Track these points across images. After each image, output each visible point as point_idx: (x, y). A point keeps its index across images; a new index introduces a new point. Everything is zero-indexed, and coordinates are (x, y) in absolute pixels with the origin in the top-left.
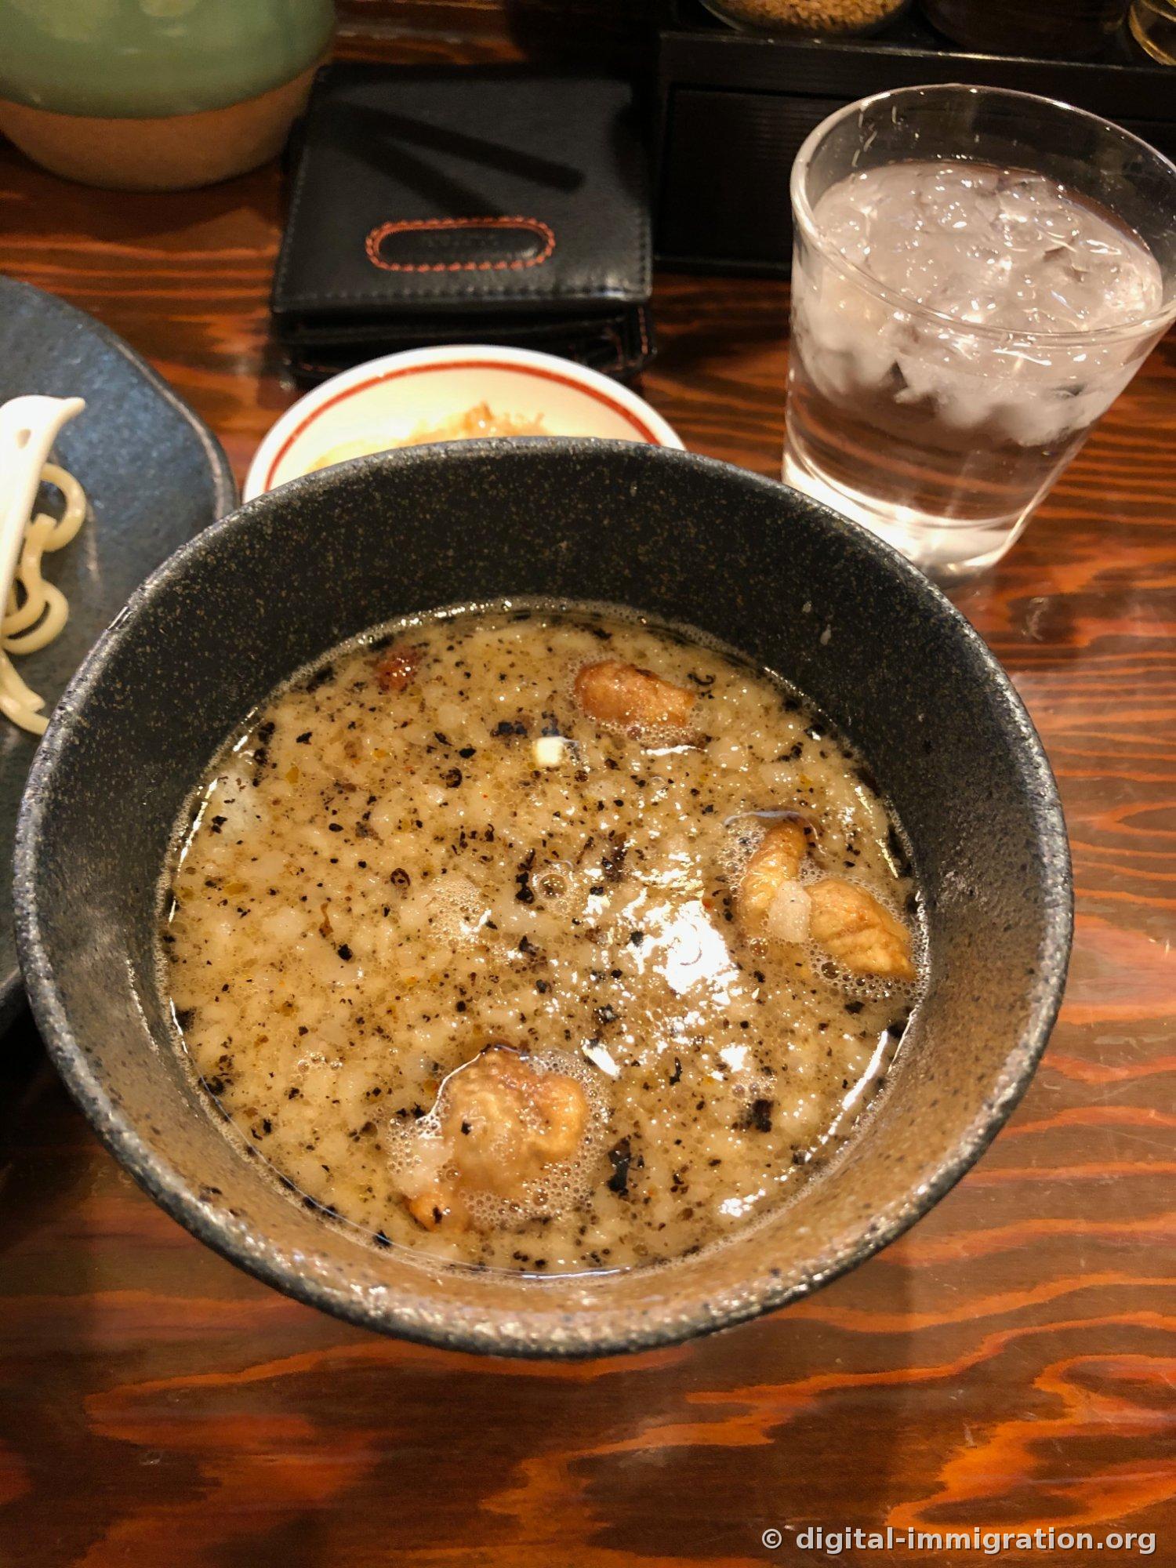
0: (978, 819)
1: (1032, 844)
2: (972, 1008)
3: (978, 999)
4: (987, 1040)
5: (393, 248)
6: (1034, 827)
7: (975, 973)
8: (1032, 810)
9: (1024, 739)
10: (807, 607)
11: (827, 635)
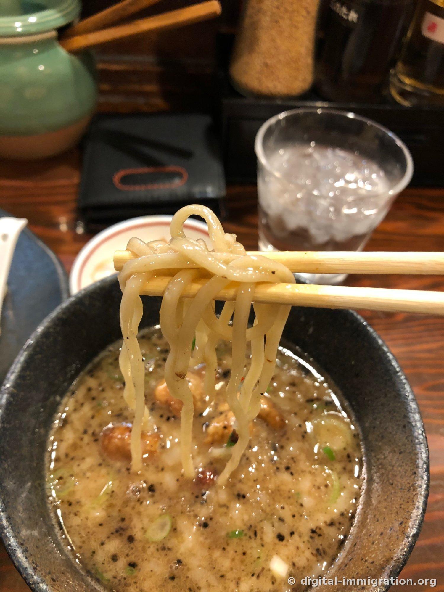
0: (382, 405)
1: (406, 416)
2: (390, 488)
3: (392, 484)
4: (401, 505)
5: (125, 180)
6: (406, 409)
7: (389, 472)
8: (405, 402)
9: (398, 372)
10: (303, 319)
11: (311, 330)
